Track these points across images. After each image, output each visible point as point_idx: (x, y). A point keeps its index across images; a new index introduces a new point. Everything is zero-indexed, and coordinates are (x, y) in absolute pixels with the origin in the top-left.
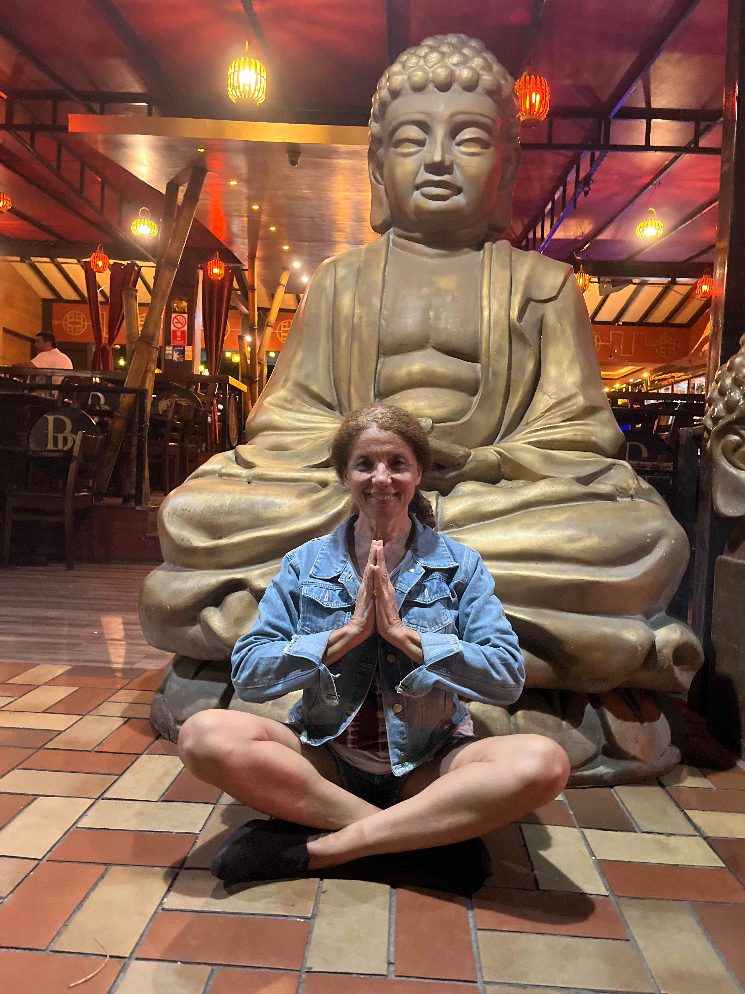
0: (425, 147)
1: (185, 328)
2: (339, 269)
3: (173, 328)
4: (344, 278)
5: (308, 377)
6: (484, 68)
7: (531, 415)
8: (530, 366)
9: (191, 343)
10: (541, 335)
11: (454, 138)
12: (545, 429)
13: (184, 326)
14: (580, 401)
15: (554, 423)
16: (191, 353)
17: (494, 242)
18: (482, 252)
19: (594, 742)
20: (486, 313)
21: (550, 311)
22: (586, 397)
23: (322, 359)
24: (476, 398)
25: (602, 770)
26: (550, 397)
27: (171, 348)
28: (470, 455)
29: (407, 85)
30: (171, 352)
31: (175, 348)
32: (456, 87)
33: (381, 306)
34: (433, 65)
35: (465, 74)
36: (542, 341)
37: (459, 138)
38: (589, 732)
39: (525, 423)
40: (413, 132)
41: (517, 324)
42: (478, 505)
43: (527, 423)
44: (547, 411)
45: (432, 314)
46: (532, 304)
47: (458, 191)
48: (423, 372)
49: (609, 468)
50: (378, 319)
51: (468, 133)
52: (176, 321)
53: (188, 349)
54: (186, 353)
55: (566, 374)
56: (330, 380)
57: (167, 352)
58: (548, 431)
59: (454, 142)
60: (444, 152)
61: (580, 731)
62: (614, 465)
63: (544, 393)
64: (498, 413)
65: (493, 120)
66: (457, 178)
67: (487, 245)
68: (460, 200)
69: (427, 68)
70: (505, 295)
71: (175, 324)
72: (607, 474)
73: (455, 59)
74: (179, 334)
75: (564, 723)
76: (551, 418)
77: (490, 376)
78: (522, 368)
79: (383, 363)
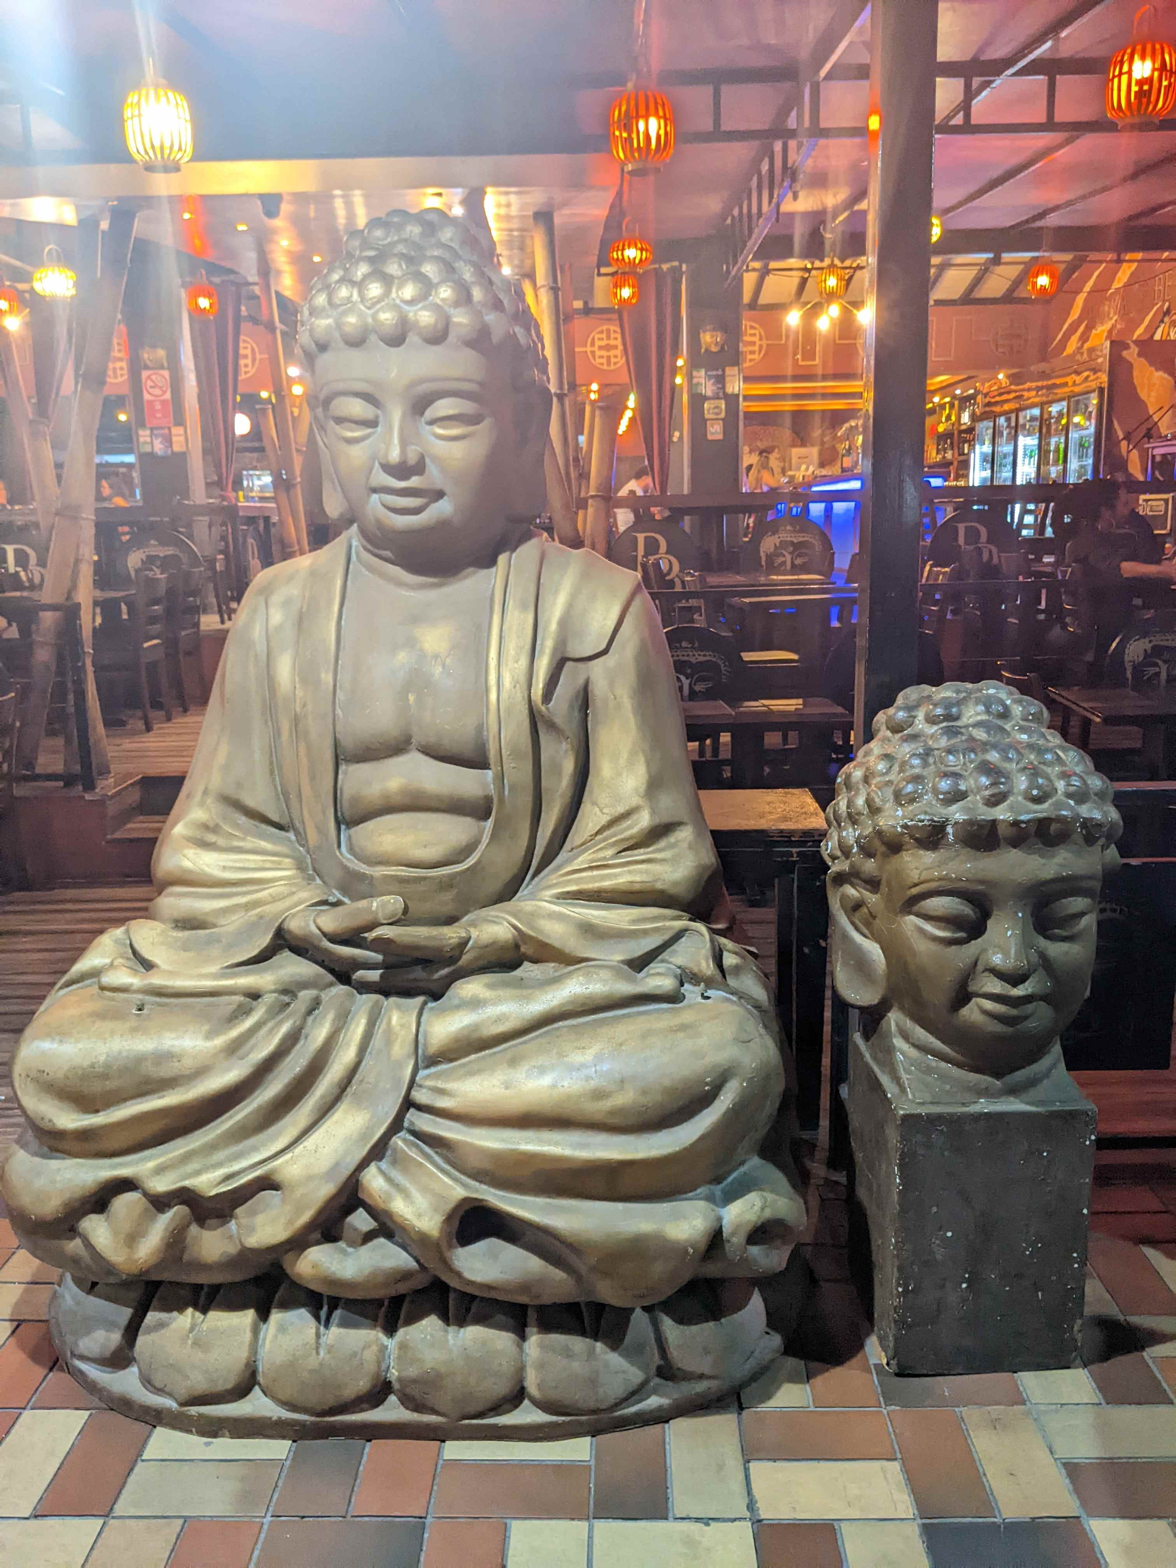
0: (379, 429)
1: (168, 396)
2: (272, 611)
3: (147, 397)
4: (280, 628)
5: (239, 785)
6: (457, 304)
7: (578, 835)
8: (569, 766)
9: (180, 421)
10: (587, 708)
11: (422, 414)
12: (591, 868)
13: (164, 392)
14: (644, 820)
15: (605, 859)
16: (182, 439)
17: (514, 550)
18: (494, 570)
19: (639, 1368)
20: (493, 696)
21: (598, 671)
22: (653, 812)
23: (259, 756)
24: (490, 823)
25: (653, 1402)
26: (601, 810)
27: (148, 432)
28: (469, 939)
29: (337, 335)
30: (148, 439)
31: (155, 432)
32: (413, 338)
33: (335, 686)
34: (374, 304)
35: (425, 317)
36: (590, 718)
37: (429, 414)
38: (634, 1354)
39: (569, 848)
40: (357, 408)
41: (543, 708)
42: (476, 1027)
43: (572, 849)
44: (597, 833)
45: (411, 698)
46: (569, 665)
47: (439, 495)
48: (404, 792)
49: (679, 935)
50: (330, 708)
51: (444, 407)
52: (150, 383)
53: (177, 431)
54: (174, 439)
55: (625, 774)
56: (275, 786)
57: (141, 439)
58: (595, 873)
59: (423, 420)
60: (404, 444)
61: (620, 1355)
62: (686, 930)
63: (594, 804)
64: (524, 842)
65: (480, 384)
66: (434, 477)
67: (502, 559)
68: (443, 508)
69: (363, 308)
70: (524, 662)
71: (151, 390)
72: (674, 947)
73: (409, 291)
74: (158, 407)
75: (599, 1345)
76: (601, 849)
77: (506, 792)
78: (557, 769)
79: (345, 773)
